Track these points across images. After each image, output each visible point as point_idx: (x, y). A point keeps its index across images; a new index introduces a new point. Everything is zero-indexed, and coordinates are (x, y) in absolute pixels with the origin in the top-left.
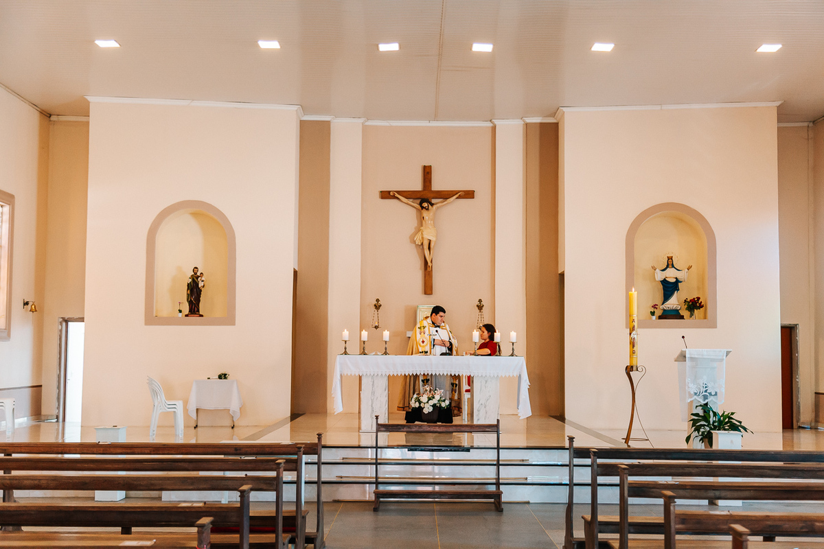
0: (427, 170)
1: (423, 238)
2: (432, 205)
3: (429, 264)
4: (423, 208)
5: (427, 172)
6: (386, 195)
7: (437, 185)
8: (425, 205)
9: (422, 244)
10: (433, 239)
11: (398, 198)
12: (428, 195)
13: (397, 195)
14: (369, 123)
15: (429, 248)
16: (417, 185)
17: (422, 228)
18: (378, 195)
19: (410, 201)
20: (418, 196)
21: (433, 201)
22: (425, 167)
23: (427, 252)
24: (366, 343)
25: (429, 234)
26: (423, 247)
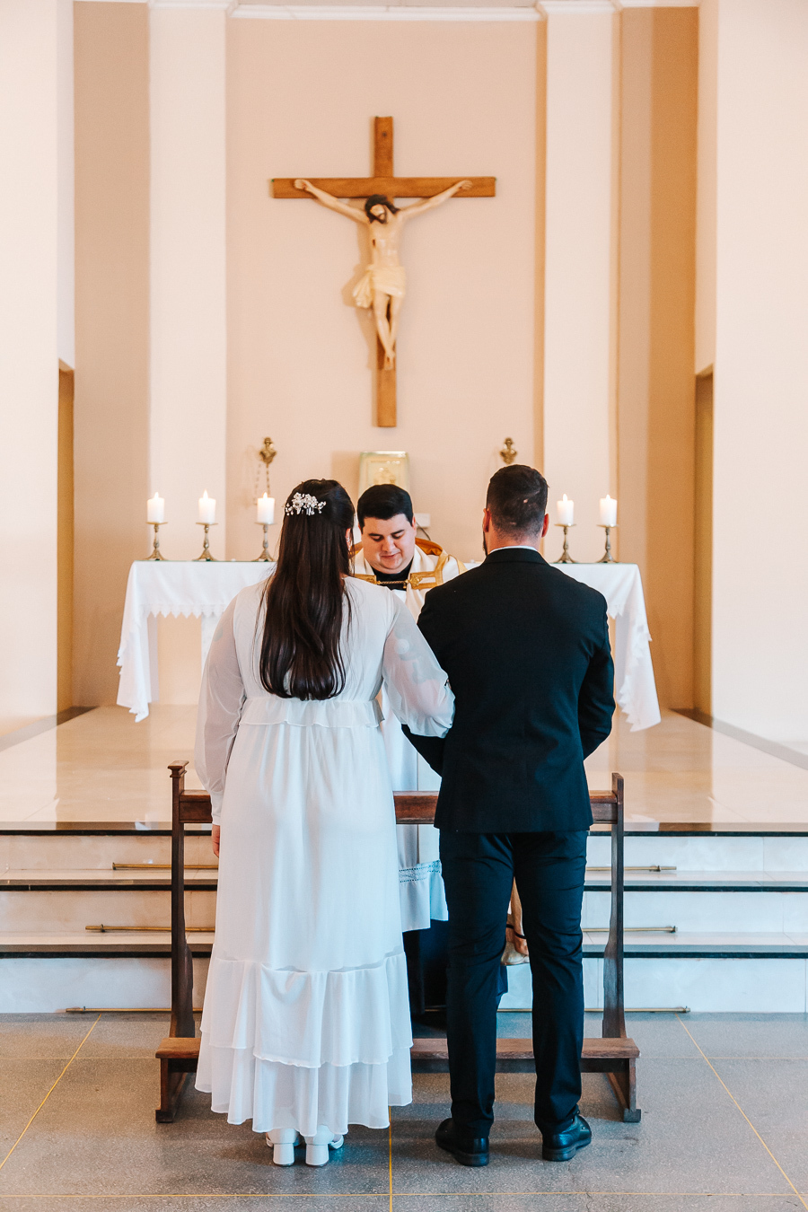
0: (384, 127)
1: (373, 291)
2: (395, 211)
3: (389, 353)
4: (372, 218)
5: (382, 133)
6: (285, 189)
7: (406, 165)
8: (378, 210)
9: (372, 307)
10: (398, 294)
11: (314, 197)
12: (383, 188)
13: (311, 188)
14: (245, 12)
15: (388, 316)
16: (359, 165)
17: (371, 267)
18: (266, 189)
19: (343, 204)
20: (362, 190)
21: (397, 203)
22: (377, 121)
23: (382, 324)
24: (211, 529)
25: (388, 281)
26: (374, 315)
